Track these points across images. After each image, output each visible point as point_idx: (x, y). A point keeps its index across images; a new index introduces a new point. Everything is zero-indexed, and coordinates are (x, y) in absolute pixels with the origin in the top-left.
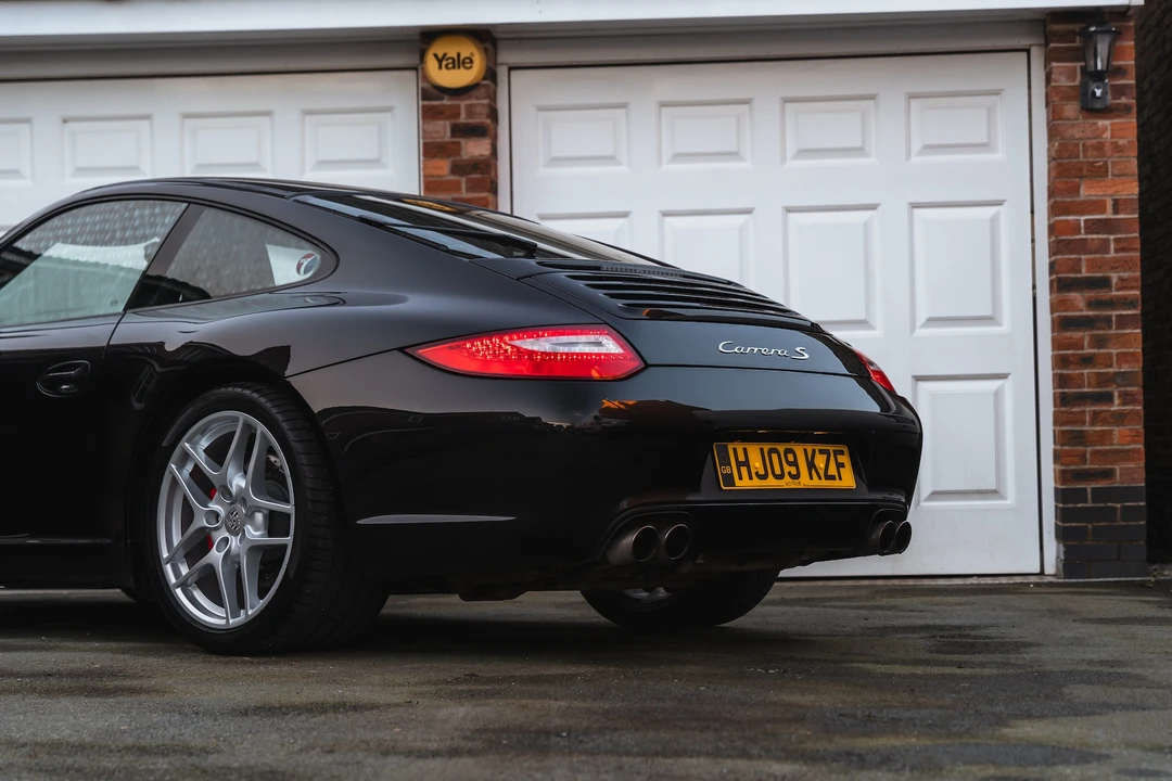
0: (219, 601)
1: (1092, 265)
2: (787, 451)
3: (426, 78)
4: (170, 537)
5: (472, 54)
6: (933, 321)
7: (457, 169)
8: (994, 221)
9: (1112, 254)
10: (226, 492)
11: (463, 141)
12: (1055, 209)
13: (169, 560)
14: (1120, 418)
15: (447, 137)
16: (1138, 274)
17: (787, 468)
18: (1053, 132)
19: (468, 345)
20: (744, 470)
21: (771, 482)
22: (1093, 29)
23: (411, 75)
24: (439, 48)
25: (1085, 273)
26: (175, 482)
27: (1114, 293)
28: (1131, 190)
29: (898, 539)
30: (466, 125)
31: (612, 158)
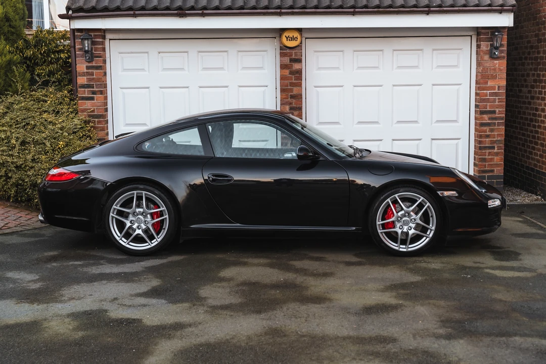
1: (491, 106)
5: (297, 36)
6: (438, 121)
7: (291, 73)
8: (458, 90)
9: (497, 103)
11: (293, 64)
12: (478, 88)
14: (497, 154)
15: (288, 63)
16: (505, 109)
18: (479, 64)
22: (497, 34)
23: (276, 40)
25: (488, 109)
27: (497, 115)
28: (504, 83)
30: (294, 58)
31: (338, 68)
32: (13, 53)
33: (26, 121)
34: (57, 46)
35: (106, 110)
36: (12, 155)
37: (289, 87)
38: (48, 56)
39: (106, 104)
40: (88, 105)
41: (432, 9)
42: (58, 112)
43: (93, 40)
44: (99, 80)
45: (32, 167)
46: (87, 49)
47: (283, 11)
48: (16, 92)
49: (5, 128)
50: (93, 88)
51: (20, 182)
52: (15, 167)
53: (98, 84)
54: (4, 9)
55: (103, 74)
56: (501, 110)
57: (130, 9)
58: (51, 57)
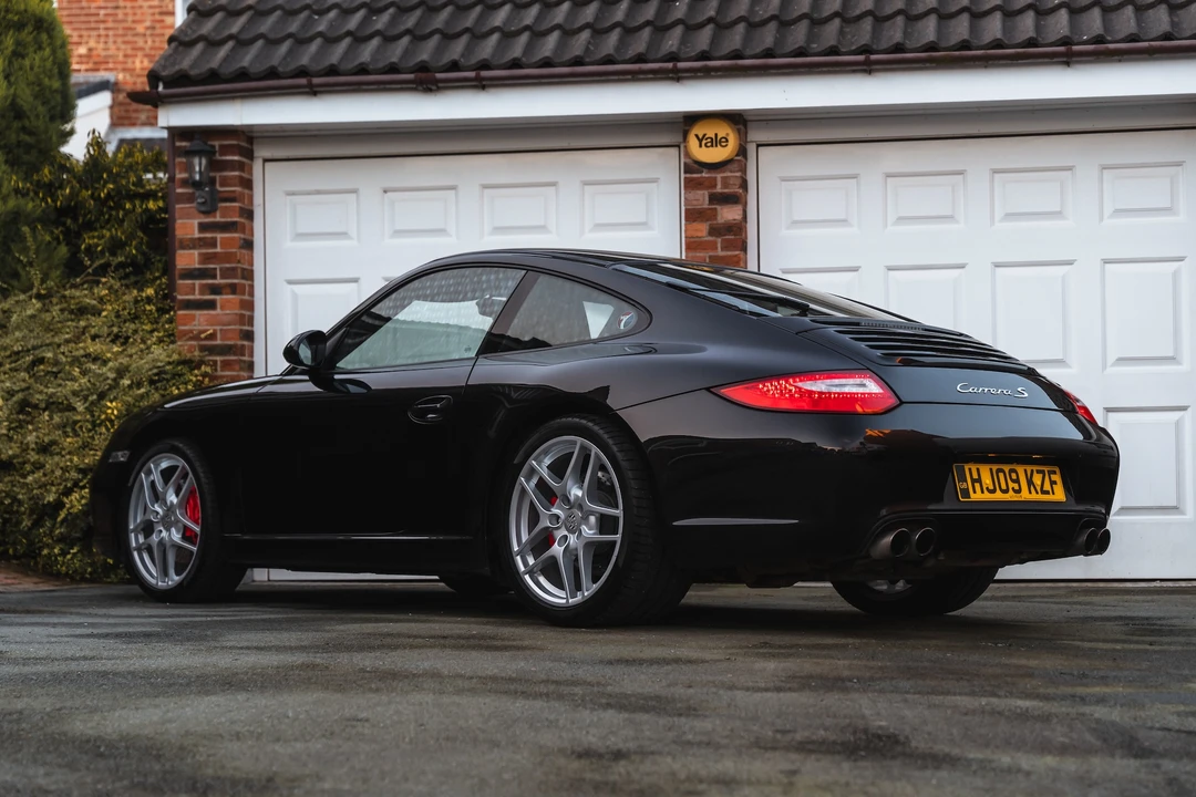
0: (560, 586)
2: (1011, 471)
3: (687, 154)
4: (519, 535)
5: (727, 134)
6: (1122, 360)
7: (714, 231)
8: (1176, 275)
10: (566, 499)
11: (718, 207)
13: (519, 553)
15: (706, 205)
17: (1011, 485)
19: (761, 386)
20: (977, 485)
21: (998, 496)
23: (674, 151)
24: (699, 130)
26: (523, 491)
29: (1098, 542)
30: (721, 194)
31: (845, 221)
32: (26, 194)
33: (36, 352)
34: (140, 182)
35: (249, 336)
38: (119, 206)
39: (248, 320)
40: (200, 321)
41: (1075, 48)
42: (125, 338)
43: (218, 157)
44: (228, 257)
46: (197, 177)
47: (681, 65)
48: (27, 289)
50: (214, 277)
53: (228, 269)
54: (9, 89)
55: (244, 242)
57: (302, 72)
58: (124, 209)
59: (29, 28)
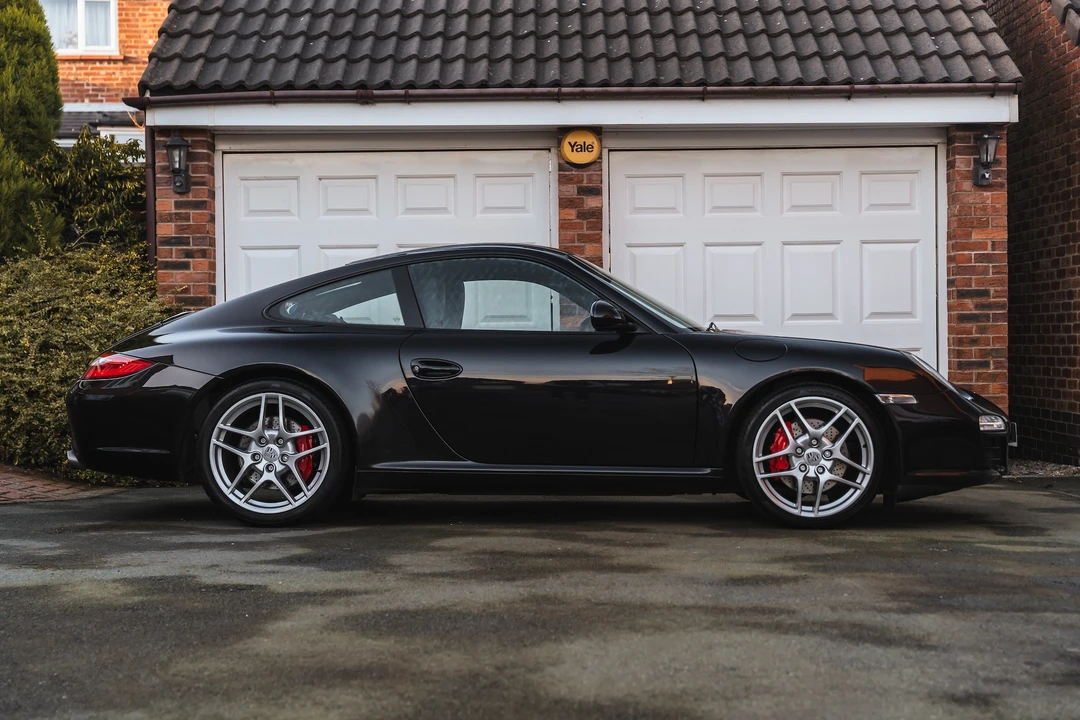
1: (978, 282)
3: (560, 155)
5: (592, 143)
6: (874, 315)
7: (581, 215)
8: (913, 252)
9: (991, 275)
11: (584, 197)
12: (951, 247)
14: (994, 377)
15: (575, 195)
16: (1006, 288)
18: (952, 198)
22: (985, 136)
23: (551, 154)
24: (571, 139)
25: (974, 287)
27: (992, 300)
28: (1003, 236)
30: (586, 187)
31: (674, 208)
32: (32, 176)
33: (52, 303)
34: (119, 167)
35: (213, 290)
36: (22, 370)
37: (576, 244)
38: (101, 186)
39: (212, 278)
40: (177, 278)
41: (857, 87)
42: (116, 291)
43: (191, 150)
44: (199, 229)
45: (60, 395)
46: (177, 166)
47: (564, 90)
48: (36, 252)
49: (9, 318)
50: (188, 244)
51: (36, 423)
52: (26, 392)
53: (198, 238)
54: (17, 92)
55: (208, 217)
56: (999, 289)
57: (265, 86)
58: (106, 188)
59: (30, 42)
